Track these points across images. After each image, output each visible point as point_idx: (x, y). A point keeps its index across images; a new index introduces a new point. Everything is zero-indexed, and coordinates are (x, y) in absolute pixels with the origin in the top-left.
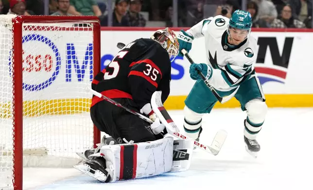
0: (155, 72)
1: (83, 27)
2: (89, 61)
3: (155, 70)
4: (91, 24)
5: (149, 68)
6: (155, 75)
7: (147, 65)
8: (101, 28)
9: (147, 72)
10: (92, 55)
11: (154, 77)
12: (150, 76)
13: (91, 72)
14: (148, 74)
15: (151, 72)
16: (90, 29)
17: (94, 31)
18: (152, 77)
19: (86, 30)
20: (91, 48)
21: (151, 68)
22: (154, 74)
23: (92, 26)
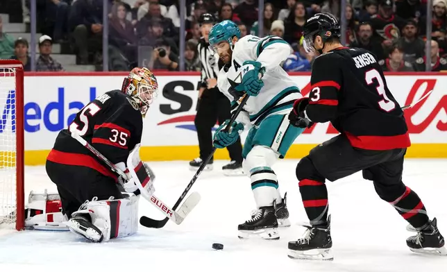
0: (124, 136)
1: (4, 72)
2: (11, 109)
3: (122, 133)
4: (13, 68)
5: (115, 133)
6: (124, 139)
7: (113, 131)
8: (25, 73)
9: (113, 138)
10: (15, 104)
11: (123, 142)
12: (117, 142)
13: (13, 122)
14: (115, 141)
15: (118, 137)
16: (12, 75)
17: (16, 76)
18: (120, 142)
19: (7, 75)
20: (13, 96)
21: (117, 133)
22: (122, 139)
23: (14, 71)
